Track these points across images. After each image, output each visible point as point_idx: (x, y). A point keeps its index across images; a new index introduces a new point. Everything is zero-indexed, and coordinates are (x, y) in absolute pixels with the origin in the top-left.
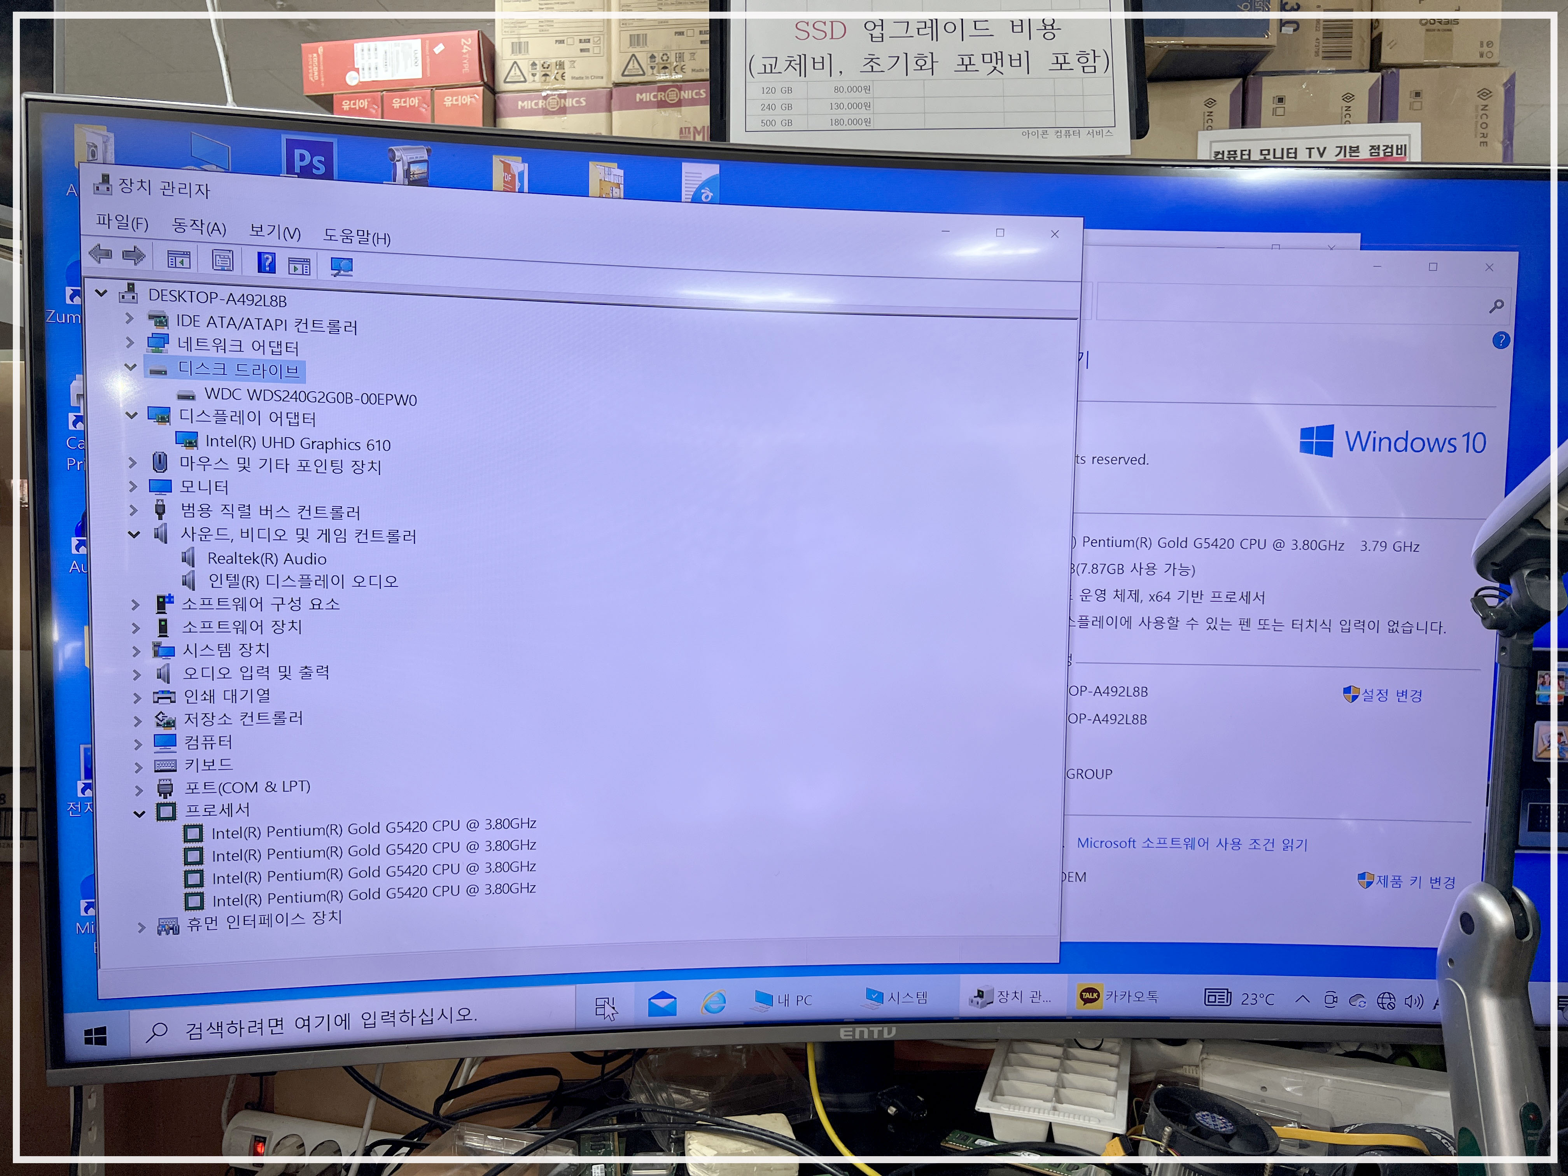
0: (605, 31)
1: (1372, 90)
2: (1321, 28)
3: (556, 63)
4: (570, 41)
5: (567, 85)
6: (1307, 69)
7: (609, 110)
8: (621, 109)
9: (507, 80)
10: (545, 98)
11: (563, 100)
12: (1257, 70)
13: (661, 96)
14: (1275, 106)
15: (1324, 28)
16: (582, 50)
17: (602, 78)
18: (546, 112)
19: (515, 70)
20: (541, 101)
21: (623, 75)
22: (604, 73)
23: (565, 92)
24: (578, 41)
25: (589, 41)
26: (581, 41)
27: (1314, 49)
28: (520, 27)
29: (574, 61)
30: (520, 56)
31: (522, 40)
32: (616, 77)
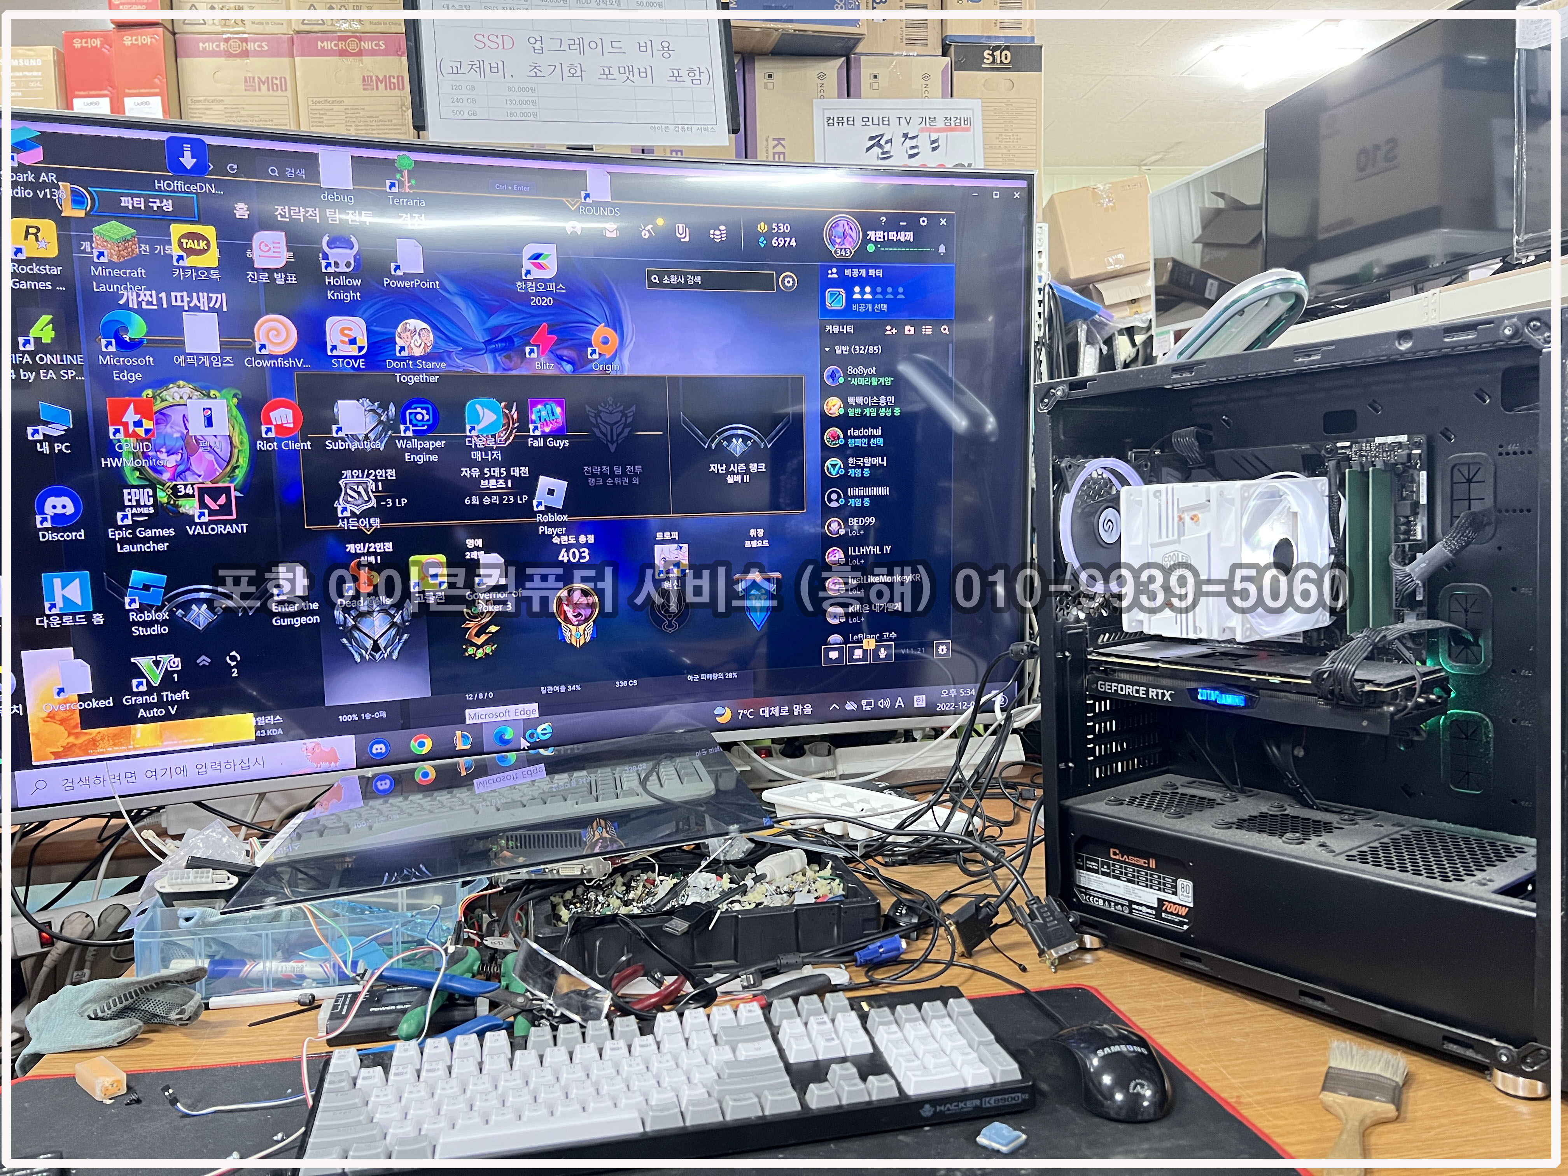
1: (944, 72)
3: (235, 7)
5: (248, 30)
6: (896, 52)
7: (292, 56)
8: (303, 55)
9: (186, 21)
10: (227, 40)
11: (244, 44)
12: (857, 51)
13: (342, 45)
14: (871, 81)
15: (906, 19)
17: (283, 25)
18: (228, 55)
20: (222, 44)
21: (303, 23)
22: (284, 20)
23: (246, 36)
27: (900, 36)
32: (296, 25)
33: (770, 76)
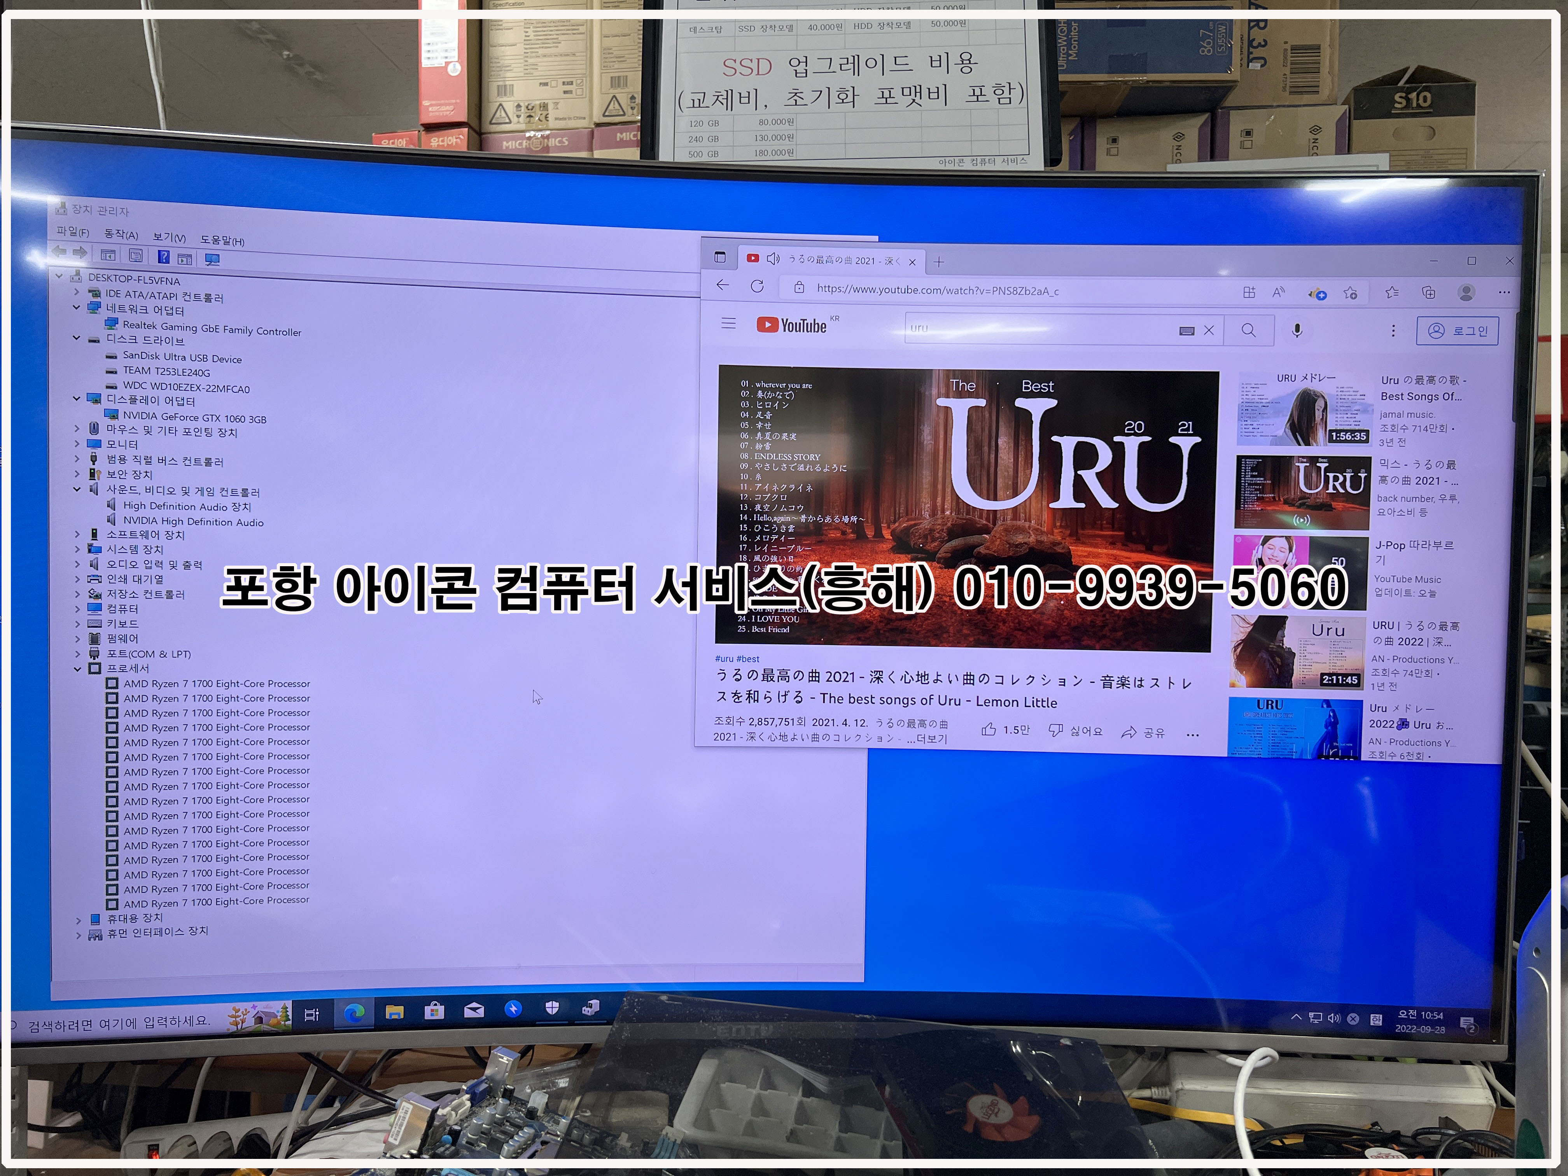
0: (588, 73)
1: (1339, 122)
2: (1289, 64)
3: (540, 104)
4: (554, 83)
5: (550, 127)
6: (1275, 104)
7: (591, 149)
8: (602, 148)
9: (494, 121)
10: (530, 138)
11: (546, 140)
12: (1224, 105)
14: (1243, 139)
15: (1292, 64)
16: (565, 92)
17: (584, 118)
19: (501, 112)
20: (525, 141)
21: (604, 115)
22: (585, 114)
23: (548, 132)
24: (561, 84)
25: (571, 83)
26: (564, 83)
27: (1282, 85)
28: (505, 71)
29: (558, 103)
30: (505, 99)
31: (507, 83)
32: (598, 118)
33: (1114, 141)
